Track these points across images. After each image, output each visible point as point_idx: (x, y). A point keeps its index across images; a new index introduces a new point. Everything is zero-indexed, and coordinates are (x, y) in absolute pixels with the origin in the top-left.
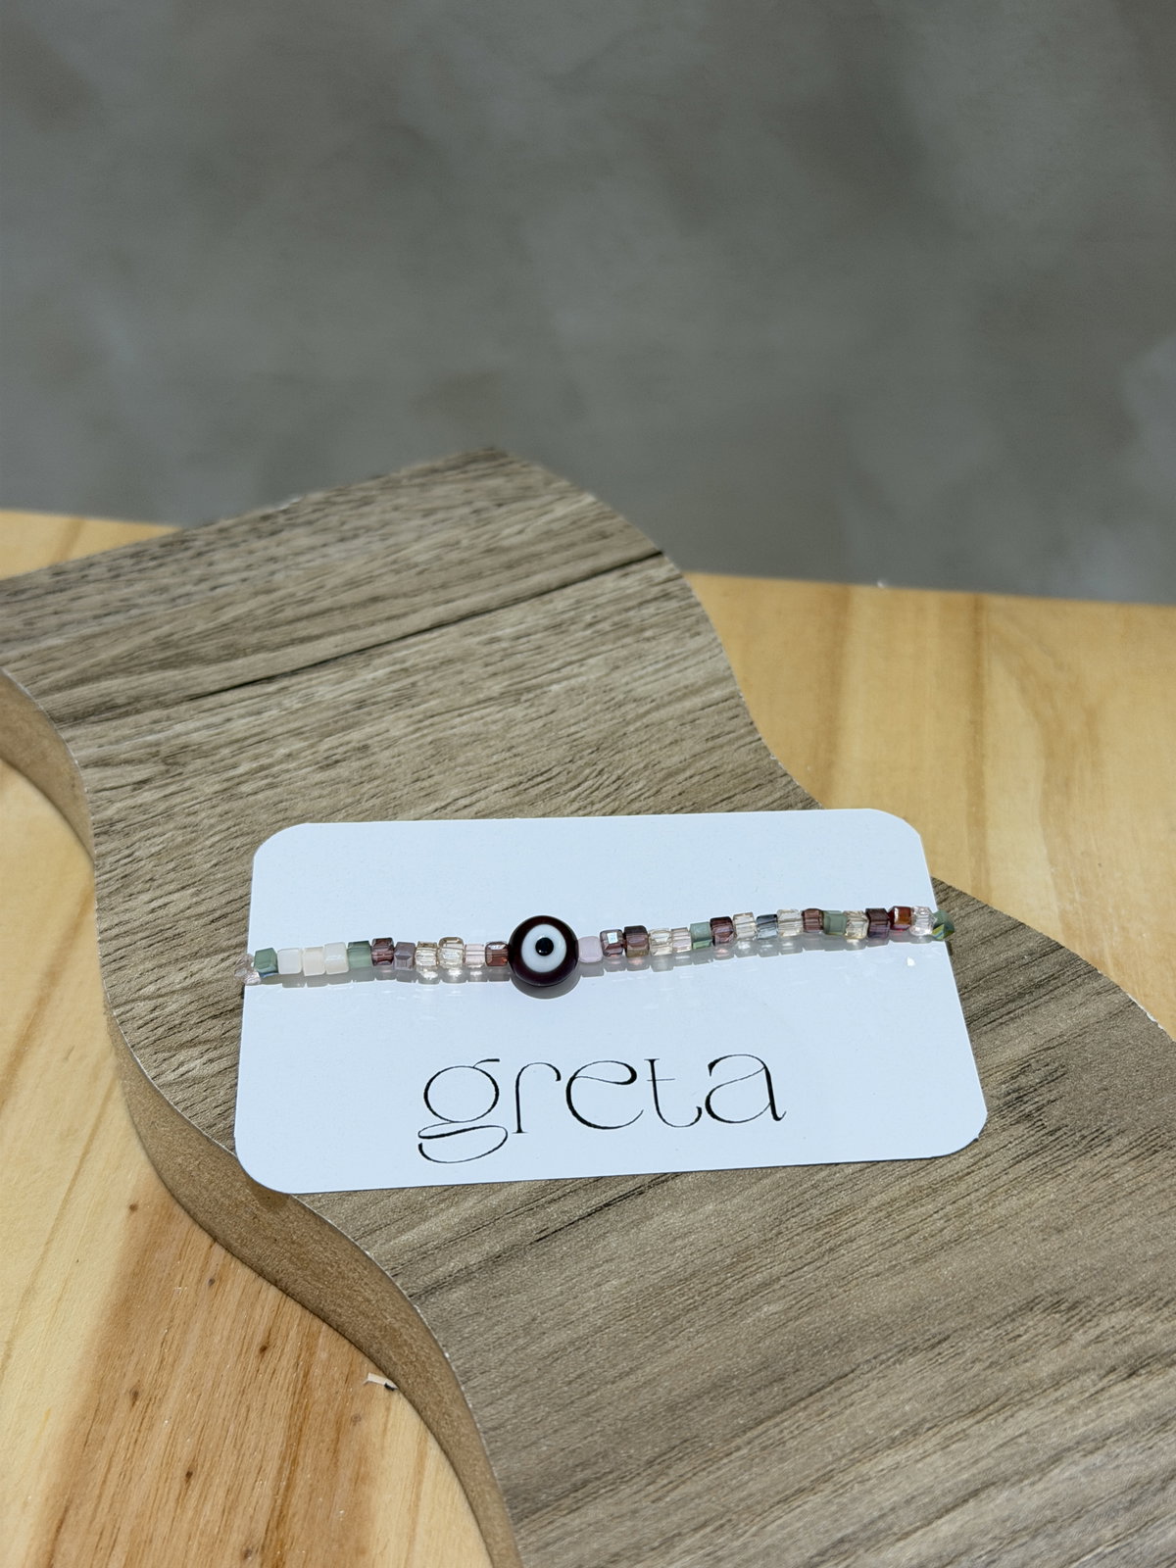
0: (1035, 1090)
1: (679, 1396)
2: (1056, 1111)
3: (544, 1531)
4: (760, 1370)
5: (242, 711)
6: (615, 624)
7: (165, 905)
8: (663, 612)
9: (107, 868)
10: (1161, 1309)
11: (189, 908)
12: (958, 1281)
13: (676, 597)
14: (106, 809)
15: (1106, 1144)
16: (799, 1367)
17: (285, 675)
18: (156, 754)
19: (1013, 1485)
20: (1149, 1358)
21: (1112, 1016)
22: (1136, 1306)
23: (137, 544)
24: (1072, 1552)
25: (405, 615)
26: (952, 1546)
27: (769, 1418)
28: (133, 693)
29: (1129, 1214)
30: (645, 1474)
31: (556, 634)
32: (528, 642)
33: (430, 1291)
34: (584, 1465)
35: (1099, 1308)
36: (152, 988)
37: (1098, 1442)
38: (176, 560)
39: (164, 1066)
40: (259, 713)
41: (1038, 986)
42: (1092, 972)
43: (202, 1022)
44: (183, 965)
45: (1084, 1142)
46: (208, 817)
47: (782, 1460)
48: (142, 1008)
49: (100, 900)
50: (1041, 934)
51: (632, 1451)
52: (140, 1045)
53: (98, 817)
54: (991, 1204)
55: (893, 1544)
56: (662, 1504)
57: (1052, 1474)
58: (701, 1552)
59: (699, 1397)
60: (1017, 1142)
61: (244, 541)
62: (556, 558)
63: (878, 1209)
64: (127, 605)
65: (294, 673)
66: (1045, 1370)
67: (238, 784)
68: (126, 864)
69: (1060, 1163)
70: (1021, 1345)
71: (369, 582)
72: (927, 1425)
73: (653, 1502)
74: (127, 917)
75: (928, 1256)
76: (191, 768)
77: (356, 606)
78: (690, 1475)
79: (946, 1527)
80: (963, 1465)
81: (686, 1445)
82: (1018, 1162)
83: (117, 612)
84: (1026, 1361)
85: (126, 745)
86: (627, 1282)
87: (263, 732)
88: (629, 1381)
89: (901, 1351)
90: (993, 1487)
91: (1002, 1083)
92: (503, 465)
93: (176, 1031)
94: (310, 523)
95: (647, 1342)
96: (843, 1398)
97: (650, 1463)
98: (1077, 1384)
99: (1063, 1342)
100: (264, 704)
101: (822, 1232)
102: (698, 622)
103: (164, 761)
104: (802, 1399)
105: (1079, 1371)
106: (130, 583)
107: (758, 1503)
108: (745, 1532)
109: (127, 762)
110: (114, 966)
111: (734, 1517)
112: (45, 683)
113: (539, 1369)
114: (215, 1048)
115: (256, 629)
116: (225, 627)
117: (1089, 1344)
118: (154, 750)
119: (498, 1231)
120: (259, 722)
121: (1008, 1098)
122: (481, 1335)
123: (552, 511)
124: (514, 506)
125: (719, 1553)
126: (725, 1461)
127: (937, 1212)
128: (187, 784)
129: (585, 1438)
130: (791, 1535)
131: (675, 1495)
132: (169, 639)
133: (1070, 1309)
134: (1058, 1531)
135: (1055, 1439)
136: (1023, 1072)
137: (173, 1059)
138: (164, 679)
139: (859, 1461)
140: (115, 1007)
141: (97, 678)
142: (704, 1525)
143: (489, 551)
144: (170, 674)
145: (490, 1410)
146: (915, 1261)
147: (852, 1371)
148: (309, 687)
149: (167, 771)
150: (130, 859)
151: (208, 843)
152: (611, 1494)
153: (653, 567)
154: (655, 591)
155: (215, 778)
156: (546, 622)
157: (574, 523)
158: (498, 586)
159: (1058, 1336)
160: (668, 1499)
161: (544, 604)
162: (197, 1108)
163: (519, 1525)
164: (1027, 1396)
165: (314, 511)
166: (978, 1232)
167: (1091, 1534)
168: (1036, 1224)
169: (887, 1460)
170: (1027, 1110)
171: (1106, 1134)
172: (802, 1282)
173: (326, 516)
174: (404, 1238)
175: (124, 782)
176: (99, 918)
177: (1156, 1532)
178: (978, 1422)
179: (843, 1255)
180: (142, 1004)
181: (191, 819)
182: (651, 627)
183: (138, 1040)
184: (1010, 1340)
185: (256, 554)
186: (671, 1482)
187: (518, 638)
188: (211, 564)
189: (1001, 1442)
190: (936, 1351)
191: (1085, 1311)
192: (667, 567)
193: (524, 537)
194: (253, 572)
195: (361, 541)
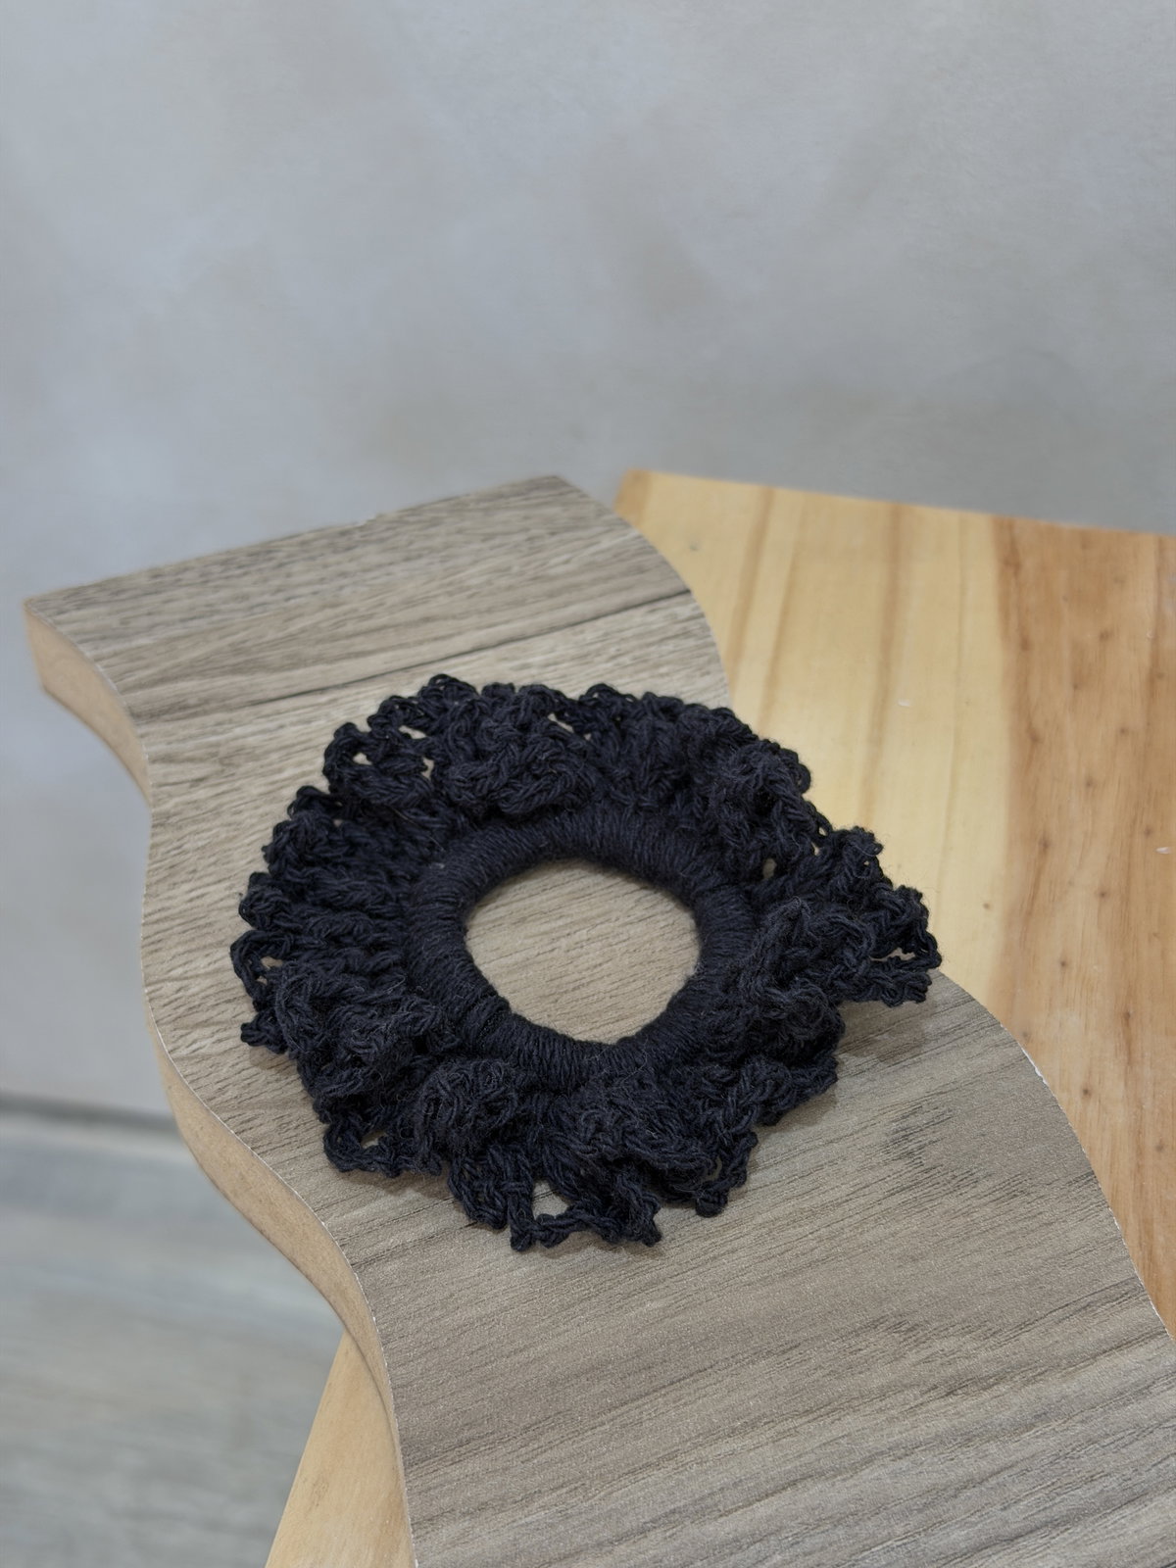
0: (921, 1130)
1: (560, 1373)
2: (935, 1152)
3: (429, 1477)
4: (633, 1358)
5: (295, 719)
6: (635, 659)
7: (203, 895)
8: (680, 650)
9: (158, 858)
10: (988, 1338)
11: (222, 900)
12: (817, 1296)
13: (695, 635)
14: (165, 803)
15: (972, 1185)
16: (667, 1359)
17: (337, 687)
18: (214, 755)
19: (827, 1479)
20: (968, 1380)
21: (1004, 1067)
22: (968, 1333)
23: (228, 552)
24: (865, 1542)
25: (451, 636)
26: (765, 1526)
27: (633, 1400)
28: (203, 695)
29: (979, 1251)
30: (519, 1438)
31: (581, 665)
32: (555, 670)
33: (368, 1262)
34: (470, 1425)
35: (935, 1332)
36: (180, 971)
37: (909, 1450)
38: (260, 570)
39: (180, 1042)
40: (309, 722)
41: (945, 1034)
42: (995, 1025)
43: (217, 1005)
44: (207, 953)
45: (954, 1182)
46: (251, 817)
47: (636, 1438)
48: (169, 988)
49: (148, 886)
50: (957, 985)
51: (513, 1417)
52: (165, 1020)
53: (158, 809)
54: (860, 1230)
55: (715, 1519)
56: (529, 1465)
57: (863, 1473)
58: (554, 1509)
59: (577, 1376)
60: (895, 1176)
61: (322, 555)
62: (595, 590)
63: (762, 1225)
64: (211, 610)
65: (345, 685)
66: (876, 1382)
67: (282, 788)
68: (175, 855)
69: (926, 1199)
70: (861, 1358)
71: (425, 603)
72: (766, 1420)
73: (522, 1462)
74: (167, 904)
75: (795, 1272)
76: (242, 770)
77: (409, 624)
78: (557, 1442)
79: (762, 1510)
80: (789, 1457)
81: (558, 1416)
82: (892, 1194)
83: (200, 617)
84: (860, 1373)
85: (190, 744)
86: (535, 1270)
87: (310, 740)
88: (522, 1357)
89: (755, 1354)
90: (809, 1480)
91: (893, 1121)
92: (561, 494)
93: (194, 1010)
94: (382, 540)
95: (543, 1324)
96: (698, 1389)
97: (526, 1429)
98: (901, 1397)
99: (896, 1359)
100: (314, 714)
101: (709, 1242)
102: (709, 662)
103: (221, 761)
104: (664, 1387)
105: (905, 1386)
106: (217, 588)
107: (610, 1472)
108: (594, 1496)
109: (191, 760)
110: (153, 947)
111: (588, 1482)
112: (130, 680)
113: (449, 1339)
114: (225, 1030)
115: (319, 641)
116: (292, 637)
117: (919, 1363)
118: (214, 750)
119: (435, 1215)
120: (309, 730)
121: (896, 1135)
122: (406, 1304)
123: (597, 543)
124: (567, 536)
125: (569, 1512)
126: (589, 1433)
127: (812, 1233)
128: (237, 784)
129: (477, 1402)
130: (632, 1502)
131: (542, 1458)
132: (242, 645)
133: (909, 1330)
134: (857, 1524)
135: (871, 1444)
136: (914, 1113)
137: (188, 1037)
138: (232, 683)
139: (701, 1445)
140: (148, 985)
141: (175, 678)
142: (562, 1487)
143: (535, 579)
144: (241, 680)
145: (401, 1371)
146: (784, 1275)
147: (711, 1367)
148: (356, 700)
149: (223, 771)
150: (180, 850)
151: (247, 841)
152: (487, 1452)
153: (679, 604)
154: (677, 628)
155: (263, 781)
156: (573, 652)
157: (615, 556)
158: (538, 613)
159: (894, 1354)
160: (535, 1461)
161: (575, 634)
162: (202, 1082)
163: (409, 1471)
164: (856, 1403)
165: (388, 529)
166: (844, 1254)
167: (884, 1528)
168: (896, 1251)
169: (725, 1447)
170: (910, 1148)
171: (975, 1176)
172: (683, 1285)
173: (396, 535)
174: (355, 1213)
175: (184, 778)
176: (146, 903)
177: (941, 1533)
178: (809, 1422)
179: (724, 1264)
180: (169, 984)
181: (237, 818)
182: (668, 663)
183: (162, 1016)
184: (851, 1353)
185: (330, 569)
186: (542, 1447)
187: (547, 665)
188: (289, 575)
189: (824, 1441)
190: (786, 1356)
191: (921, 1333)
192: (692, 606)
193: (570, 567)
194: (325, 587)
195: (423, 561)
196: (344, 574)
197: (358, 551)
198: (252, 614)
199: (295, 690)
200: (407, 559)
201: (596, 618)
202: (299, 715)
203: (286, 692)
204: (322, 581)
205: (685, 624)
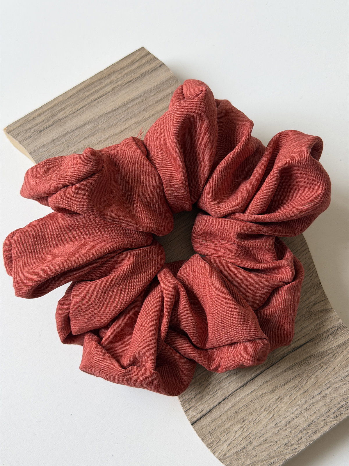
9: (314, 272)
19: (115, 134)
26: (126, 122)
57: (108, 136)
61: (318, 419)
64: (343, 382)
74: (305, 256)
76: (305, 311)
83: (344, 378)
94: (301, 431)
103: (312, 313)
118: (316, 317)
132: (327, 366)
143: (244, 421)
149: (310, 309)
165: (301, 438)
173: (297, 436)
185: (313, 412)
188: (325, 405)
192: (190, 417)
193: (234, 430)
194: (311, 402)
195: (283, 423)
196: (307, 409)
197: (307, 423)
198: (329, 382)
199: (302, 348)
200: (289, 422)
201: (219, 403)
202: (298, 337)
203: (304, 346)
204: (313, 404)
205: (190, 406)
